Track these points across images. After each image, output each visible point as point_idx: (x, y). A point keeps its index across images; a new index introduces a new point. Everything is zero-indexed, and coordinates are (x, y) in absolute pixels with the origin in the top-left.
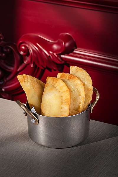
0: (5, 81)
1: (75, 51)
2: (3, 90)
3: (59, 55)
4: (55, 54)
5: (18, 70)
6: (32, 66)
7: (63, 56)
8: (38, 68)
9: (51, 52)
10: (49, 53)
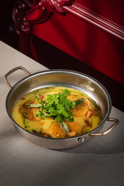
0: (26, 13)
1: (72, 6)
2: (24, 19)
3: (61, 6)
4: (58, 4)
5: (35, 8)
6: (43, 8)
7: (64, 7)
8: (48, 11)
9: (56, 2)
10: (55, 3)
